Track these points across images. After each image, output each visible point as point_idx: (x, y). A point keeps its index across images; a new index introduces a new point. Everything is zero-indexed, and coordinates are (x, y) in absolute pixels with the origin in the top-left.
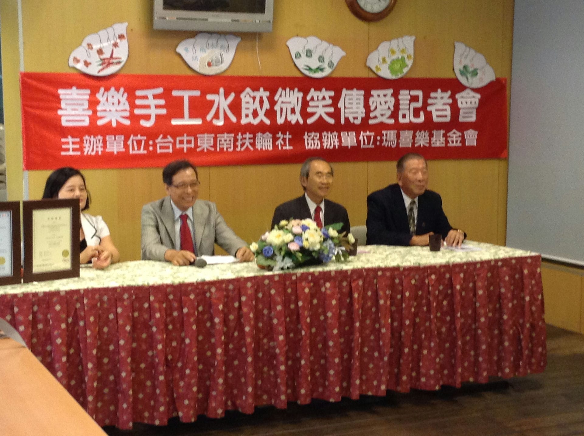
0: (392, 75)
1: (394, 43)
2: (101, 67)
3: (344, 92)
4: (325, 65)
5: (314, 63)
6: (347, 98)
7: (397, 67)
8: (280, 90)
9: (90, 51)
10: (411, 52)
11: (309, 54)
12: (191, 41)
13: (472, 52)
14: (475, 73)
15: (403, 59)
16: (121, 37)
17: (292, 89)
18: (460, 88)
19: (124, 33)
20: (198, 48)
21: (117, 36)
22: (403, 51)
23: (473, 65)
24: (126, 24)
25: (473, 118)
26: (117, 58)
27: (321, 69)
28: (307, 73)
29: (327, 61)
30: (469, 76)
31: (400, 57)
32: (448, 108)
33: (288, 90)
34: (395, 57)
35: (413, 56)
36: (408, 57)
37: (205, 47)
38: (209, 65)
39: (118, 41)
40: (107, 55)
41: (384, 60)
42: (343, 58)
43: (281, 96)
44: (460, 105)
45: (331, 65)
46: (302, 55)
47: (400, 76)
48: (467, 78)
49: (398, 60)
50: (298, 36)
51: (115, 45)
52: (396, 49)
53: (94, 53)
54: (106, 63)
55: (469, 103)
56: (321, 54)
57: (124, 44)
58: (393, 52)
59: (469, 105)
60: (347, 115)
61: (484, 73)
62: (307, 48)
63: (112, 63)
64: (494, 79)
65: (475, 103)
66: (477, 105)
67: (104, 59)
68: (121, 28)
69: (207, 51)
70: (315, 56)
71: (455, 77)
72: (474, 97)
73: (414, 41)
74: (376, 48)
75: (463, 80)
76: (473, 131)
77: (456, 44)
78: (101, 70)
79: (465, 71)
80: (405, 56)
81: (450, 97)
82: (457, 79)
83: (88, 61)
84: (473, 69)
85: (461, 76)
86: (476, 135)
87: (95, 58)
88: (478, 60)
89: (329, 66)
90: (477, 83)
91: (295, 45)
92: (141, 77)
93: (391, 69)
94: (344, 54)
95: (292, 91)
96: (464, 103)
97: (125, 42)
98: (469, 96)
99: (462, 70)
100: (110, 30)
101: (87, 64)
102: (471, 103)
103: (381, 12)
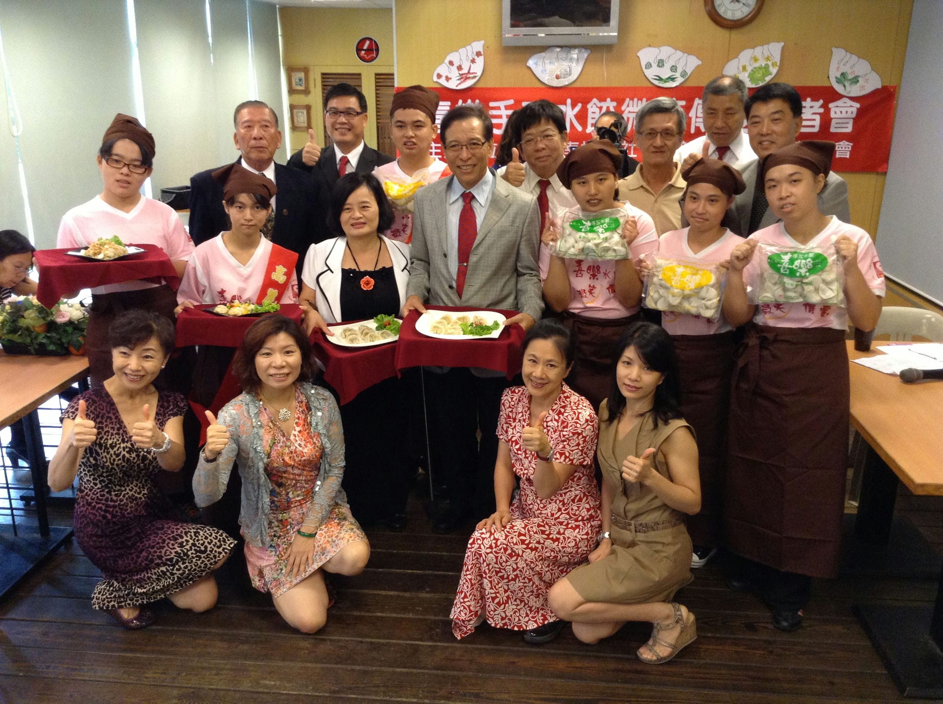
0: (752, 84)
1: (758, 51)
2: (459, 82)
4: (678, 75)
5: (665, 73)
7: (759, 75)
8: (628, 99)
9: (451, 67)
10: (777, 58)
11: (661, 63)
12: (541, 55)
13: (854, 58)
14: (855, 80)
15: (767, 66)
16: (478, 54)
17: (640, 99)
18: (837, 96)
19: (481, 50)
20: (547, 62)
21: (475, 53)
22: (768, 59)
23: (853, 72)
24: (482, 42)
25: (849, 129)
26: (473, 73)
27: (672, 79)
28: (656, 83)
29: (679, 70)
30: (847, 84)
31: (763, 65)
32: (818, 118)
33: (636, 100)
34: (757, 65)
35: (778, 64)
36: (773, 64)
37: (555, 61)
38: (558, 77)
39: (476, 57)
40: (465, 71)
41: (744, 68)
42: (698, 66)
43: (628, 106)
44: (832, 115)
45: (683, 74)
46: (653, 64)
47: (761, 84)
48: (844, 86)
49: (760, 68)
50: (650, 46)
51: (473, 61)
52: (759, 56)
53: (454, 68)
54: (464, 77)
55: (844, 112)
56: (673, 64)
57: (480, 61)
58: (756, 60)
59: (844, 115)
60: (697, 125)
61: (867, 81)
62: (659, 58)
63: (469, 78)
64: (880, 87)
65: (852, 113)
66: (854, 115)
67: (462, 74)
68: (478, 46)
69: (556, 63)
70: (668, 66)
71: (830, 85)
72: (851, 106)
73: (783, 48)
74: (736, 56)
75: (839, 88)
76: (847, 143)
77: (834, 50)
78: (459, 84)
79: (842, 79)
80: (770, 63)
81: (821, 107)
82: (832, 87)
83: (449, 76)
84: (853, 76)
85: (837, 84)
86: (850, 147)
87: (454, 74)
88: (862, 67)
89: (682, 76)
90: (856, 91)
91: (646, 55)
92: (495, 89)
93: (751, 77)
94: (700, 63)
95: (640, 102)
96: (838, 112)
97: (481, 59)
98: (845, 105)
99: (839, 76)
100: (469, 47)
101: (448, 79)
102: (847, 112)
103: (743, 18)
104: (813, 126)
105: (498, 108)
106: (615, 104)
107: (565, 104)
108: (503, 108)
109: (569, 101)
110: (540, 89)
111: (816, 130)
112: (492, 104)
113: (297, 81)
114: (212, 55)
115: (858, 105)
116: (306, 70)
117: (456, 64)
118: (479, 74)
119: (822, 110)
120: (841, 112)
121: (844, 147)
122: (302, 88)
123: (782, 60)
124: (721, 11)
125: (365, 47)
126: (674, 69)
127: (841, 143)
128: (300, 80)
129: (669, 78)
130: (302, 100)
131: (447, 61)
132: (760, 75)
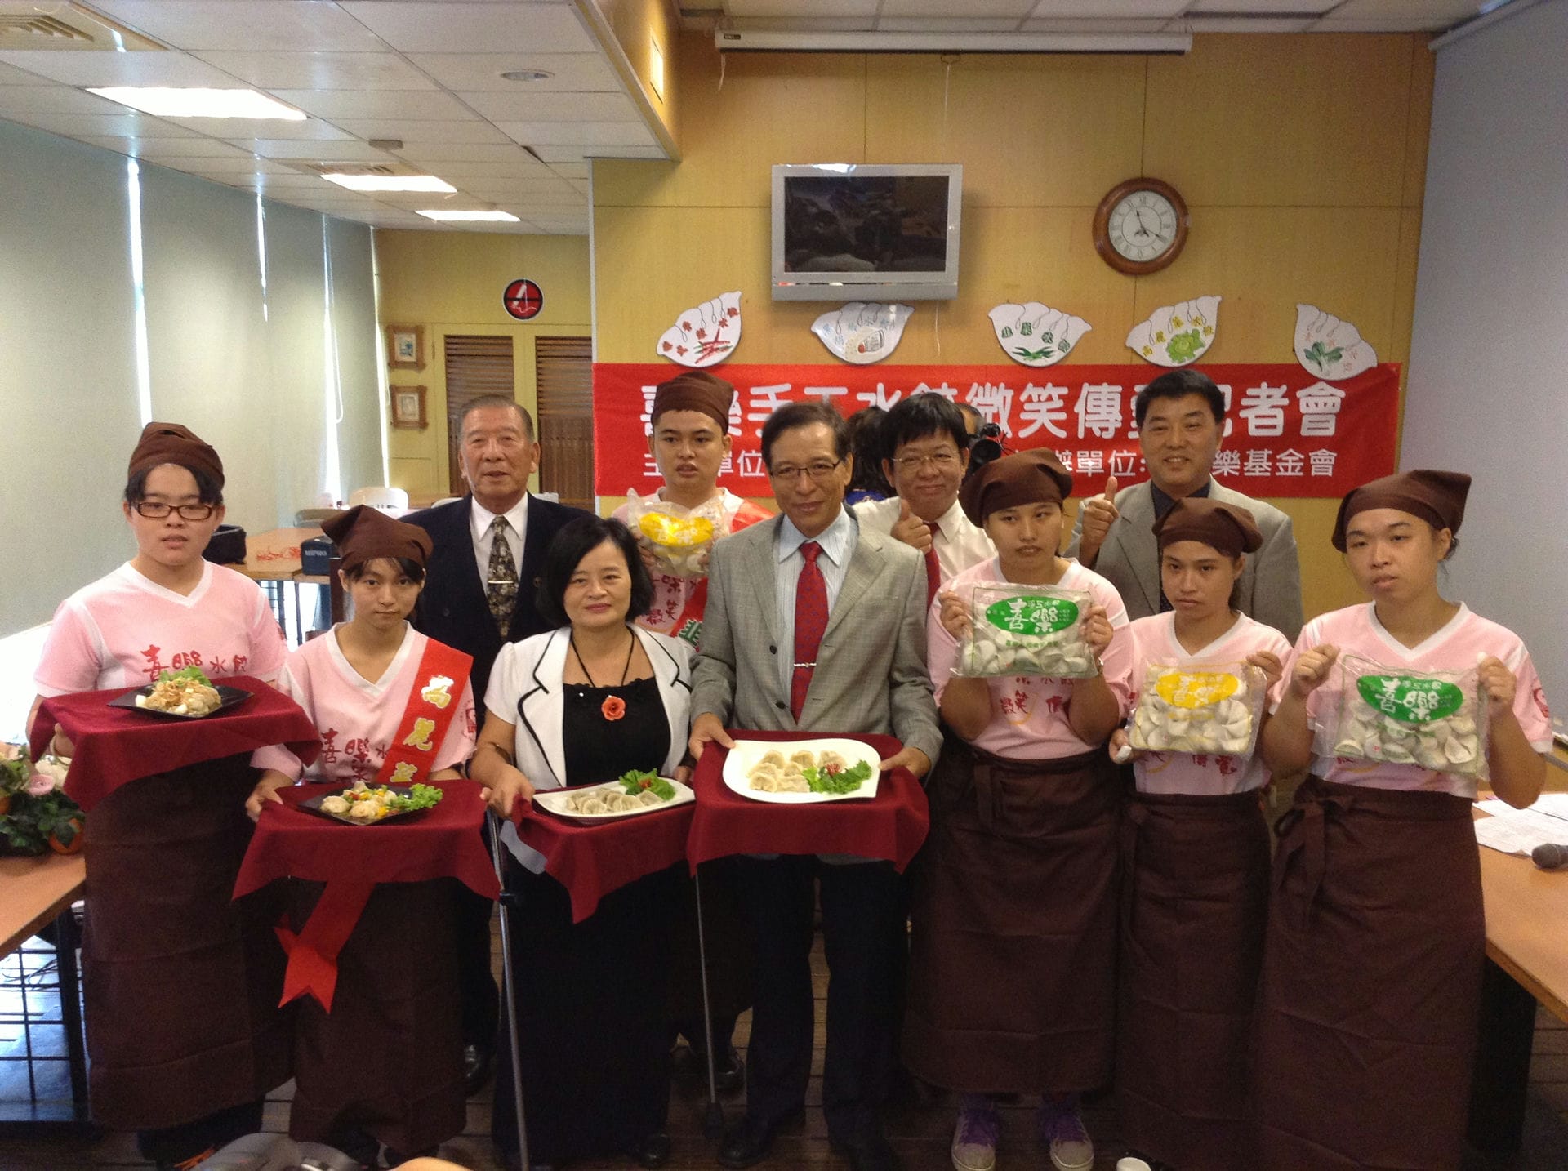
0: (1173, 360)
1: (1181, 309)
2: (700, 355)
3: (1086, 388)
4: (1054, 347)
5: (1034, 344)
6: (1091, 398)
7: (1183, 347)
8: (975, 385)
9: (686, 332)
10: (1212, 322)
11: (1026, 329)
12: (836, 314)
13: (1333, 321)
14: (1336, 355)
15: (1195, 334)
16: (732, 312)
17: (995, 384)
18: (1310, 380)
19: (736, 306)
20: (844, 325)
21: (726, 311)
22: (1196, 322)
23: (1332, 342)
24: (738, 294)
25: (1330, 431)
26: (723, 342)
27: (1046, 353)
28: (1021, 359)
29: (1057, 340)
30: (1323, 360)
31: (1190, 332)
32: (1280, 413)
33: (988, 385)
34: (1180, 331)
35: (1214, 330)
36: (1205, 330)
37: (856, 324)
38: (861, 349)
39: (728, 317)
40: (710, 338)
41: (1160, 337)
42: (1086, 333)
43: (976, 395)
44: (1303, 409)
45: (1063, 346)
46: (1014, 330)
47: (1187, 361)
48: (1320, 364)
49: (1186, 335)
50: (1008, 302)
51: (723, 323)
52: (1182, 318)
53: (692, 335)
54: (708, 349)
55: (1321, 405)
56: (1047, 330)
57: (735, 323)
58: (1178, 324)
59: (1321, 409)
60: (1088, 425)
61: (1354, 355)
62: (1023, 320)
63: (717, 349)
64: (1375, 365)
65: (1334, 405)
66: (1337, 409)
67: (706, 344)
68: (732, 300)
69: (858, 328)
70: (1037, 333)
71: (1295, 362)
72: (1332, 395)
73: (1219, 304)
74: (1147, 319)
75: (1311, 367)
76: (1328, 453)
77: (1300, 308)
78: (701, 359)
79: (1316, 353)
80: (1200, 329)
81: (1283, 397)
82: (1300, 366)
83: (684, 347)
84: (1332, 348)
85: (1308, 361)
86: (1333, 459)
87: (692, 342)
88: (1344, 334)
89: (1061, 348)
90: (1339, 372)
91: (1003, 316)
92: (759, 367)
93: (1172, 350)
94: (1089, 328)
95: (995, 388)
96: (1312, 406)
97: (737, 319)
98: (1323, 393)
99: (1310, 349)
100: (716, 302)
101: (681, 351)
102: (1325, 404)
103: (1155, 259)
104: (1274, 427)
105: (765, 397)
106: (954, 392)
107: (875, 391)
108: (772, 397)
109: (880, 387)
110: (834, 367)
111: (1278, 432)
112: (754, 391)
113: (404, 347)
114: (265, 306)
115: (1342, 394)
116: (419, 331)
117: (695, 327)
118: (733, 343)
119: (1286, 402)
120: (1317, 405)
121: (1323, 459)
122: (413, 359)
123: (1218, 325)
124: (1121, 248)
125: (520, 295)
126: (1047, 337)
127: (1319, 453)
128: (409, 346)
129: (1041, 352)
130: (410, 378)
131: (680, 323)
132: (1185, 347)
